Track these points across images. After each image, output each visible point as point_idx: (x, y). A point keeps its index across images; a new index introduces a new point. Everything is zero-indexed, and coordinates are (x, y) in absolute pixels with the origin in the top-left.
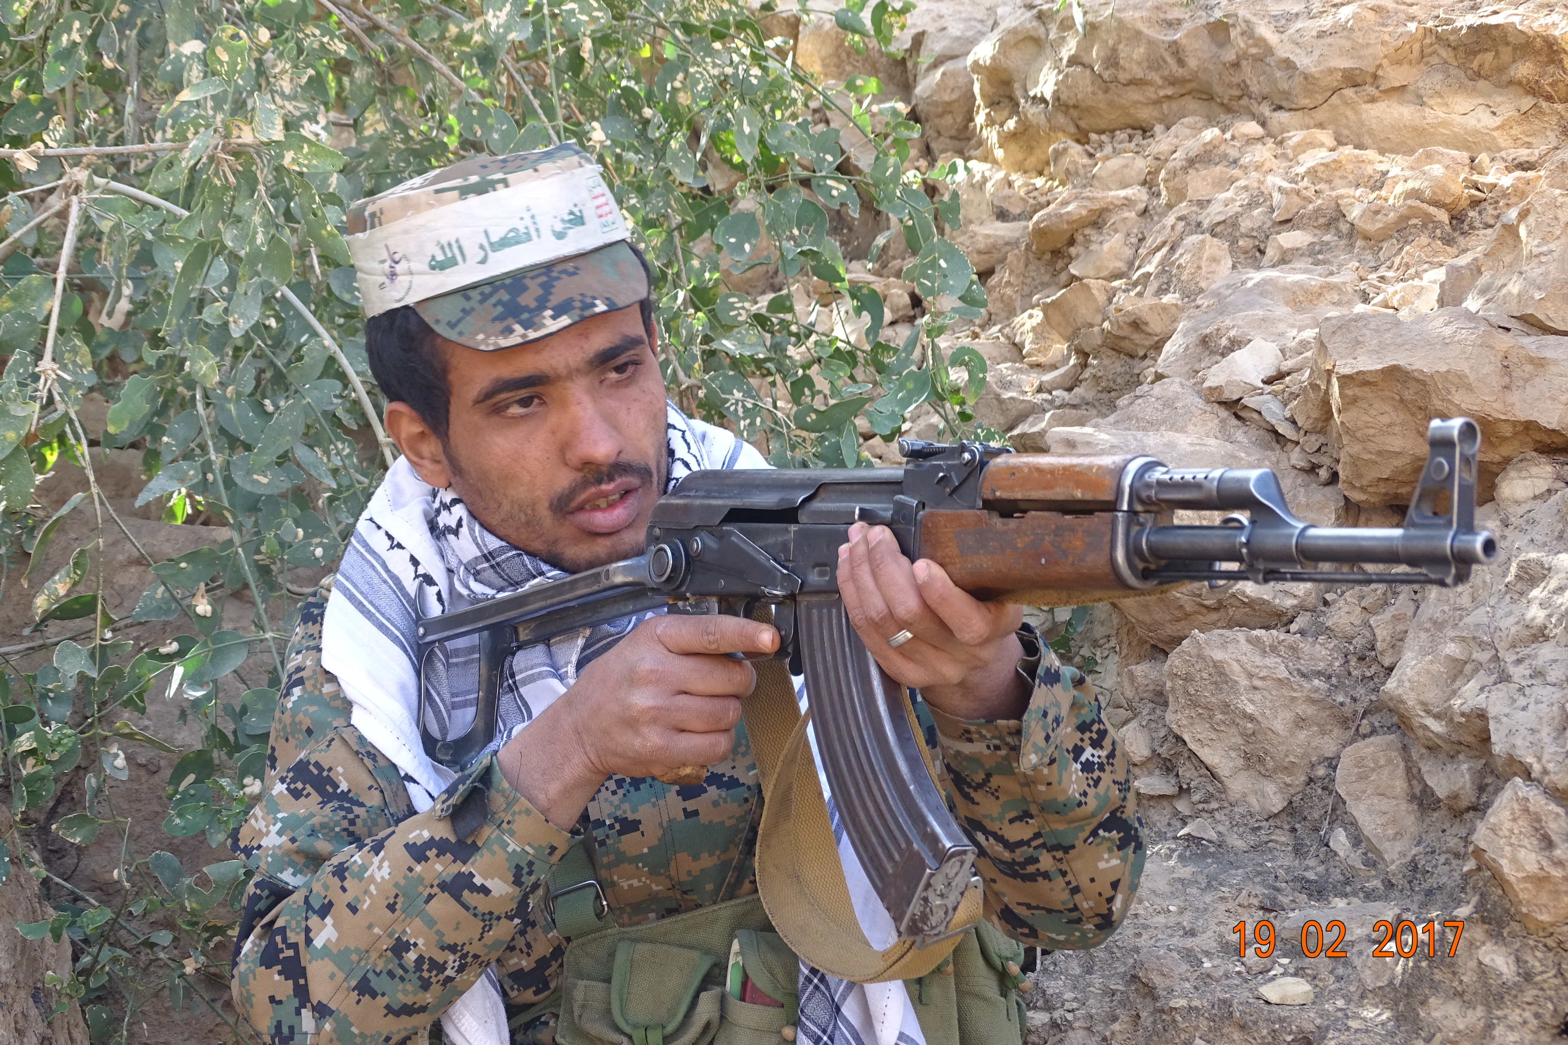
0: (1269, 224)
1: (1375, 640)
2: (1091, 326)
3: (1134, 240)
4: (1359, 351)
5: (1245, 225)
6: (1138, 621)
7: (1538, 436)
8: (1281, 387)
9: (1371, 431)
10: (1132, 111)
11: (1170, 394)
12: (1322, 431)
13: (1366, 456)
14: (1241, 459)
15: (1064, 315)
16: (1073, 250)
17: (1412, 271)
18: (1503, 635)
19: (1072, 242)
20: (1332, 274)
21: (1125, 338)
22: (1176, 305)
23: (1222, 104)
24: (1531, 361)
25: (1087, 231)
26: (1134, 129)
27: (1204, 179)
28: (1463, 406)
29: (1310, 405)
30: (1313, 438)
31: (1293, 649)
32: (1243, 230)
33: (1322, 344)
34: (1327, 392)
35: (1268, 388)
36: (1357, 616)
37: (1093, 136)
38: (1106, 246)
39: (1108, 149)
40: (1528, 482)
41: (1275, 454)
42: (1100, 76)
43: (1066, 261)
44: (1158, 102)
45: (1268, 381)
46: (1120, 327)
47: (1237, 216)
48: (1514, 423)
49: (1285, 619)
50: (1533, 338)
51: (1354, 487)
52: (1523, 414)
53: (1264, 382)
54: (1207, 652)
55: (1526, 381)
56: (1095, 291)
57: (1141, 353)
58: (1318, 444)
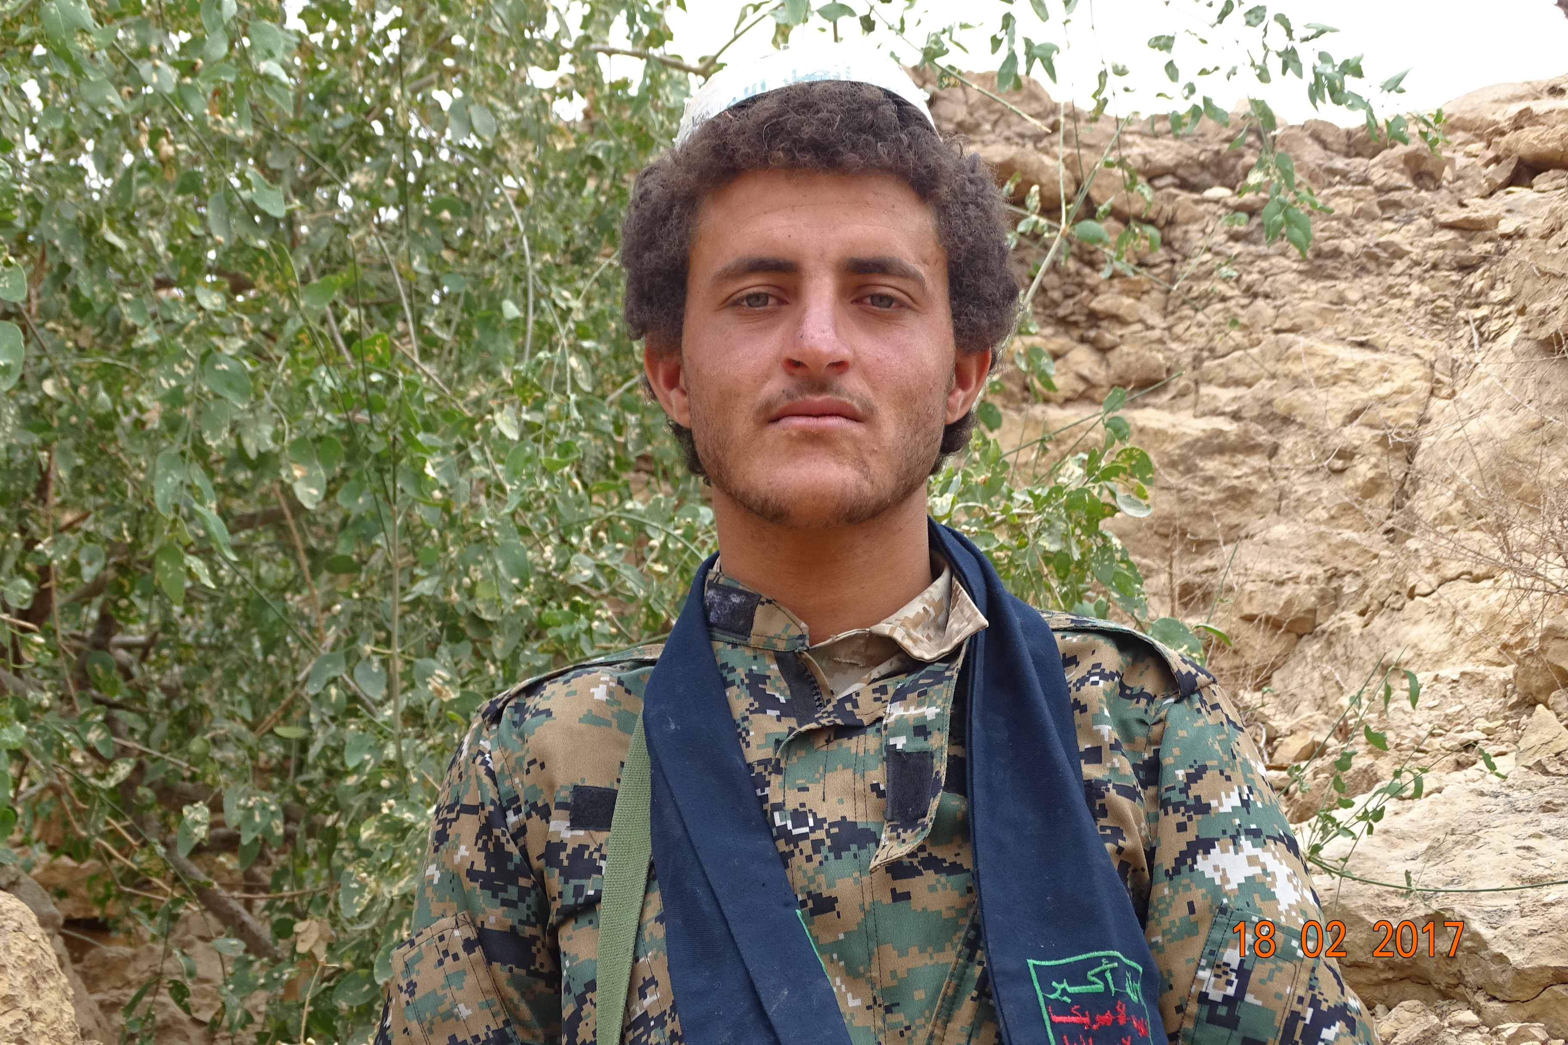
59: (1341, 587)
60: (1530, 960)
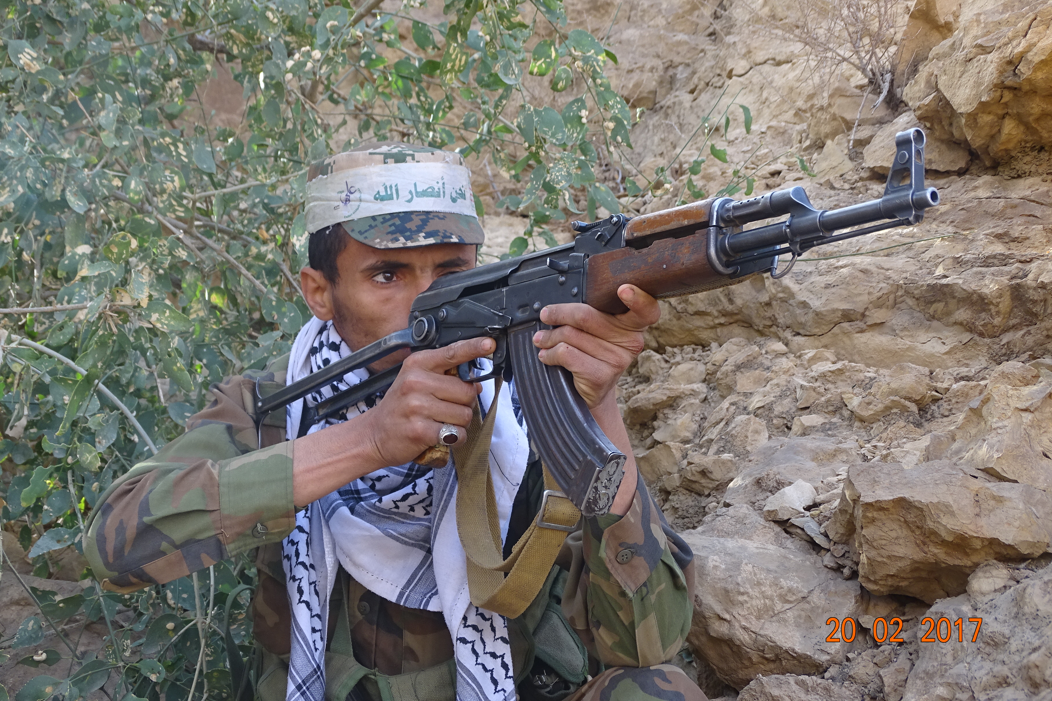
0: (794, 409)
1: (883, 685)
2: (670, 474)
3: (698, 419)
4: (877, 487)
5: (778, 409)
6: (718, 668)
7: (998, 549)
8: (818, 512)
9: (884, 542)
10: (696, 333)
11: (741, 515)
12: (846, 543)
13: (880, 559)
14: (791, 559)
15: (651, 466)
16: (655, 423)
17: (895, 443)
18: (978, 681)
19: (655, 418)
20: (841, 442)
21: (695, 482)
22: (731, 461)
23: (758, 331)
24: (994, 498)
25: (666, 411)
26: (696, 345)
27: (748, 378)
28: (949, 526)
29: (838, 524)
30: (840, 547)
31: (826, 689)
32: (776, 413)
33: (850, 482)
34: (852, 515)
35: (808, 513)
36: (871, 669)
37: (669, 349)
38: (679, 422)
39: (678, 358)
40: (990, 580)
41: (813, 557)
42: (675, 308)
43: (650, 431)
44: (713, 327)
45: (808, 508)
46: (693, 475)
47: (772, 403)
48: (983, 540)
49: (821, 670)
50: (992, 484)
51: (869, 580)
52: (989, 533)
53: (804, 509)
54: (768, 689)
55: (990, 511)
56: (673, 450)
57: (706, 493)
58: (843, 551)
59: (675, 74)
60: (825, 305)
